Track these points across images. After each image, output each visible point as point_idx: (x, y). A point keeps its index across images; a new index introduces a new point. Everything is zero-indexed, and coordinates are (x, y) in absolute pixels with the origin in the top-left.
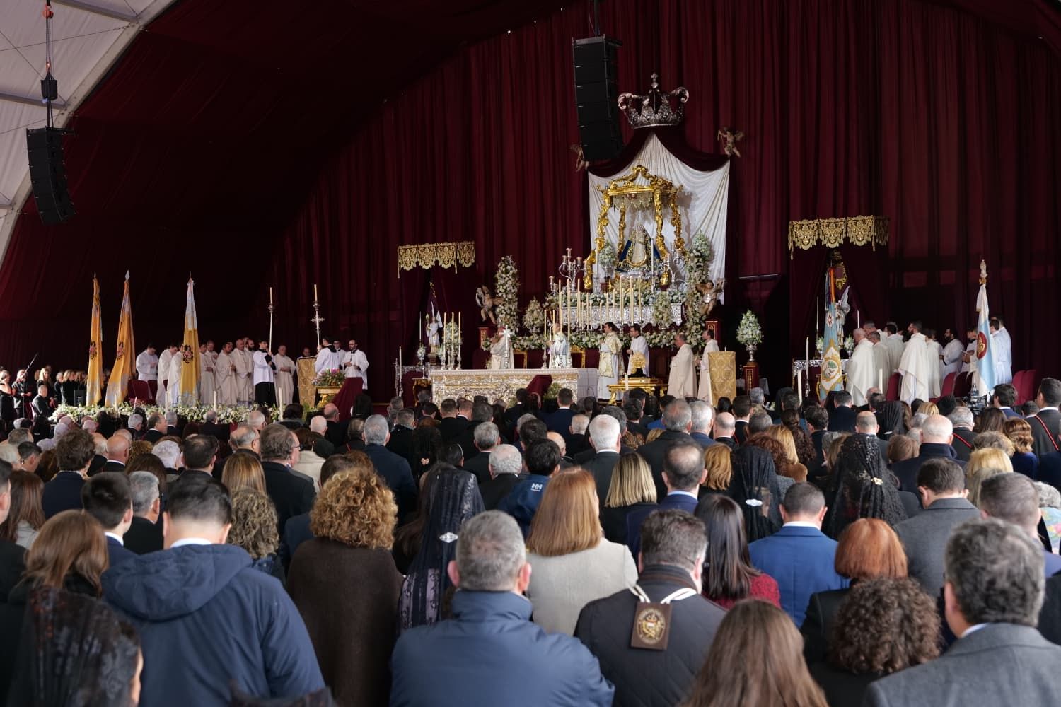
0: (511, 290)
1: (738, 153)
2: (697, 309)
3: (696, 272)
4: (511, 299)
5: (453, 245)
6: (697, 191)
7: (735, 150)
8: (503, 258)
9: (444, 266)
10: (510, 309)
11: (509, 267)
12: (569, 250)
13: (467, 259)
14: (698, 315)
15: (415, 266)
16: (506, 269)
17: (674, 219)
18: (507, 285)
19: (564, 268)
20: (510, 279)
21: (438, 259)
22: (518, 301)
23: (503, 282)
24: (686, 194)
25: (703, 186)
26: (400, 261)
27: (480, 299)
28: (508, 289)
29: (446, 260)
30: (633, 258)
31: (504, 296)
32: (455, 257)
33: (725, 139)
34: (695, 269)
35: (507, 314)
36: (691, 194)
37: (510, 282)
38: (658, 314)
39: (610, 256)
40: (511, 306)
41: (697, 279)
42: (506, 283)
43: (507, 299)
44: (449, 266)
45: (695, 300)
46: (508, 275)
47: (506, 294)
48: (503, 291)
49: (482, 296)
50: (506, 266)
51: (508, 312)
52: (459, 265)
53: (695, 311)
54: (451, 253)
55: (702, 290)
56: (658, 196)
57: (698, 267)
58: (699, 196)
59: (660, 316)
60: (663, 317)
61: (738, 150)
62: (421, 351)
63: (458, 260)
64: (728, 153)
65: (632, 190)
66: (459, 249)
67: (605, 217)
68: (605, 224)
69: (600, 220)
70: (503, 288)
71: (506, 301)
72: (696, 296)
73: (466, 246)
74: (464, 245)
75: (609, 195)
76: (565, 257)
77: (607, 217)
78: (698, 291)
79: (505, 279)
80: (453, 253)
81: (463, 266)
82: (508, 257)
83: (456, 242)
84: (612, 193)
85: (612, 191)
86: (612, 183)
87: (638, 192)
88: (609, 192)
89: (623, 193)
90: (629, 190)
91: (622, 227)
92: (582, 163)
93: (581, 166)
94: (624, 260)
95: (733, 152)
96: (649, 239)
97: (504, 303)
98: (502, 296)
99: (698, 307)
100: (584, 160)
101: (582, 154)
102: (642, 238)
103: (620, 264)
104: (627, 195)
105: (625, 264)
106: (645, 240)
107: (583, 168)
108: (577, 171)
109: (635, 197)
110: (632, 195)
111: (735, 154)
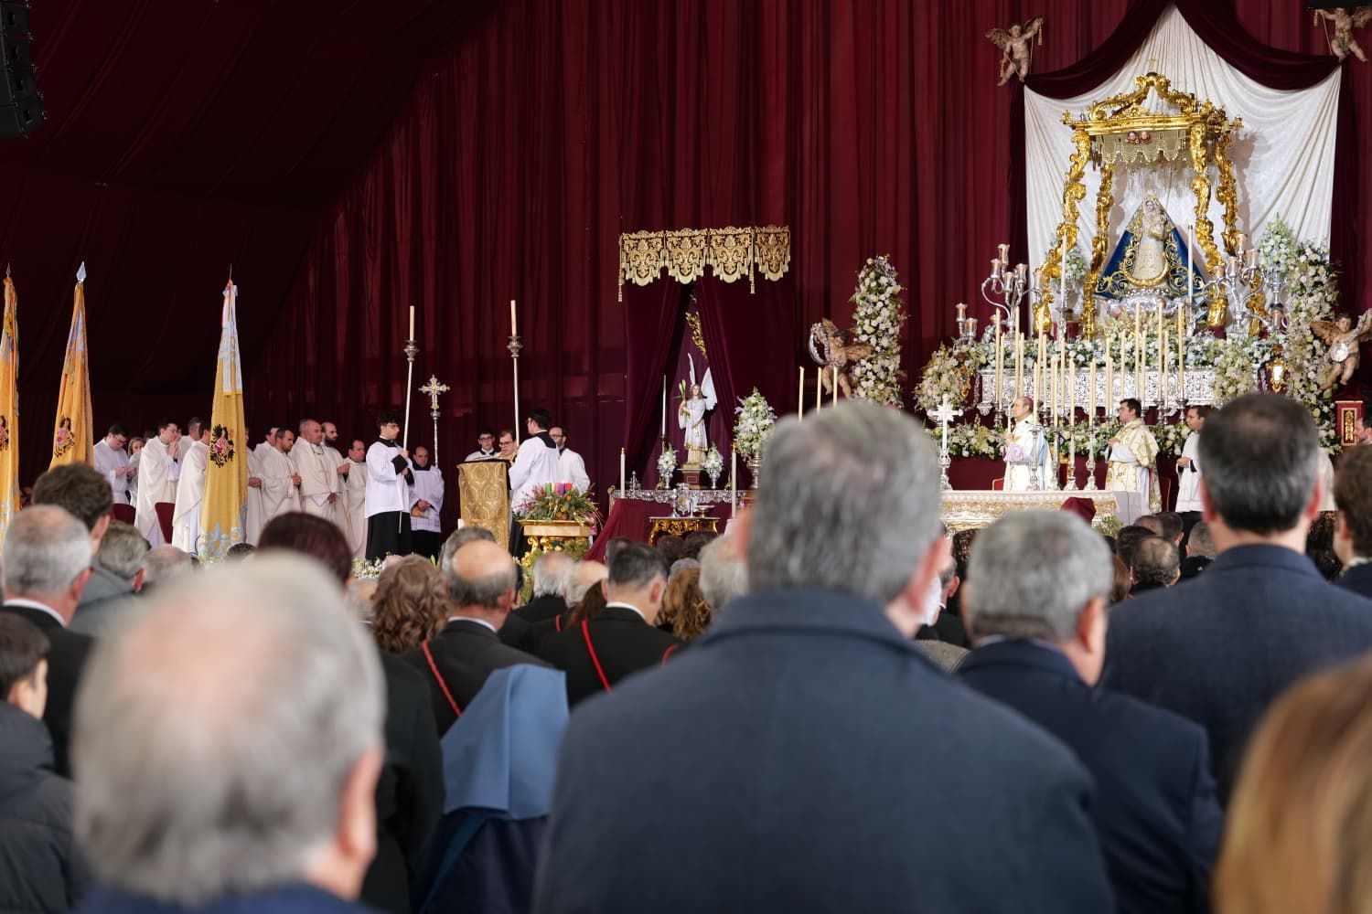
0: (887, 330)
1: (1359, 54)
2: (1312, 375)
3: (1311, 295)
4: (887, 349)
5: (746, 233)
6: (1266, 132)
7: (1354, 47)
8: (870, 261)
9: (723, 277)
10: (886, 370)
11: (883, 280)
12: (1004, 248)
13: (774, 263)
14: (1314, 387)
15: (659, 276)
16: (879, 285)
17: (1223, 189)
18: (879, 319)
19: (994, 288)
20: (885, 306)
21: (711, 261)
22: (900, 353)
23: (870, 311)
24: (1241, 138)
25: (1279, 121)
26: (623, 265)
27: (820, 348)
28: (882, 327)
29: (730, 264)
30: (1137, 269)
31: (873, 341)
32: (750, 257)
33: (1331, 24)
34: (1309, 290)
35: (878, 380)
36: (1253, 138)
37: (885, 313)
38: (1225, 384)
39: (1074, 266)
40: (886, 363)
41: (1314, 310)
42: (878, 314)
43: (878, 349)
44: (737, 276)
45: (1309, 356)
46: (882, 297)
47: (877, 337)
48: (870, 330)
49: (823, 341)
50: (877, 278)
51: (882, 376)
52: (759, 276)
53: (1308, 379)
54: (741, 249)
55: (1326, 334)
56: (1199, 137)
57: (1317, 284)
58: (1270, 142)
61: (1360, 46)
62: (667, 458)
63: (756, 266)
64: (1338, 52)
65: (1141, 124)
66: (759, 241)
67: (1079, 180)
68: (1080, 195)
69: (1068, 186)
70: (870, 325)
71: (877, 352)
72: (1310, 347)
73: (772, 236)
74: (769, 234)
75: (1087, 133)
76: (996, 262)
77: (1082, 181)
78: (1315, 338)
79: (875, 304)
80: (747, 249)
81: (766, 278)
82: (881, 258)
83: (753, 228)
84: (1096, 129)
85: (1094, 126)
86: (1095, 108)
87: (1155, 127)
88: (1090, 127)
89: (1120, 130)
90: (1134, 125)
91: (1105, 203)
92: (1012, 68)
93: (1008, 75)
94: (1115, 273)
95: (1350, 50)
96: (1172, 231)
97: (871, 356)
98: (869, 340)
99: (1316, 372)
100: (1018, 62)
101: (1011, 48)
102: (1158, 227)
103: (1107, 282)
104: (1132, 134)
105: (1117, 282)
106: (1164, 231)
107: (1015, 76)
108: (1002, 83)
109: (1148, 139)
110: (1141, 135)
111: (1353, 54)
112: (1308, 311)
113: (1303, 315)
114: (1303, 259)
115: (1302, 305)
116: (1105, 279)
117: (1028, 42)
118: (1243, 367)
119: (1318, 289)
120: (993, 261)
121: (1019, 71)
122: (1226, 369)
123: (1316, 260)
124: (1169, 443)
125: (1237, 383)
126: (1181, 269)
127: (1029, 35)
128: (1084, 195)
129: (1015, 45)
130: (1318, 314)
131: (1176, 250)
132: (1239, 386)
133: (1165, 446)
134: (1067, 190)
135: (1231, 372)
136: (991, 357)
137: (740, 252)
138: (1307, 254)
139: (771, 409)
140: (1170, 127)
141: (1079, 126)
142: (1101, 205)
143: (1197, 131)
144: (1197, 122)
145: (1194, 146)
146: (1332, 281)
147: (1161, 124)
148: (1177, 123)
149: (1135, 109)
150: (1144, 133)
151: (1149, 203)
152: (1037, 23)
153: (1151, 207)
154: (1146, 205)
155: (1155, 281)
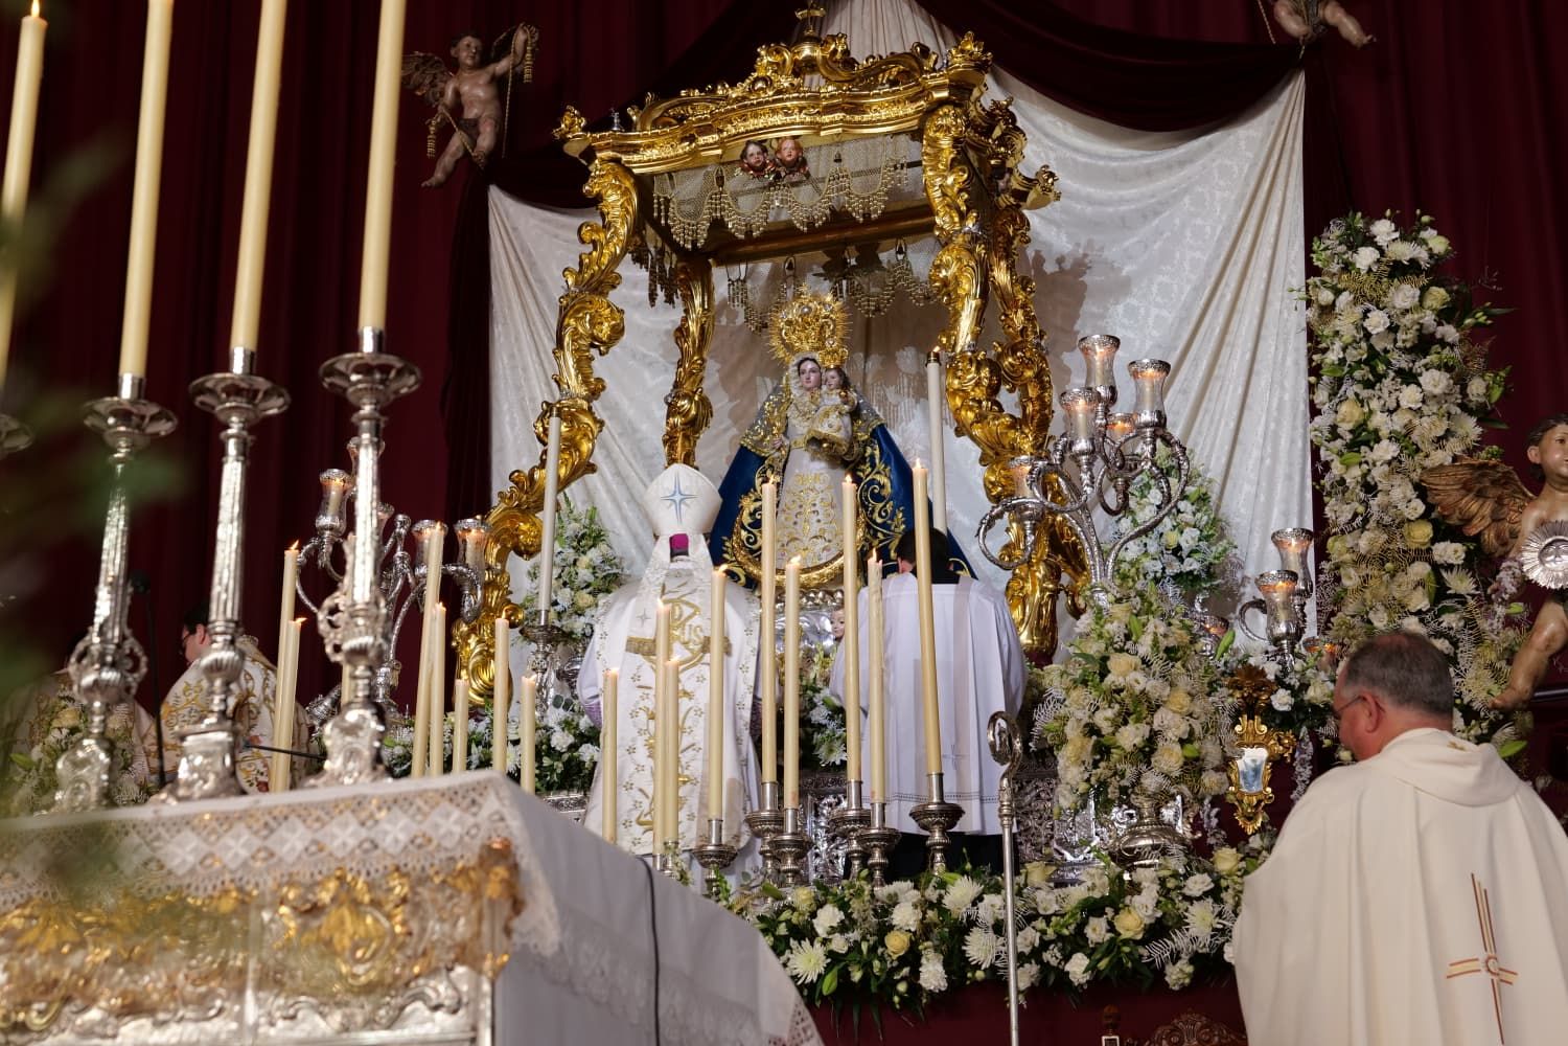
1: (1350, 28)
3: (1408, 379)
24: (1050, 268)
36: (1081, 267)
38: (1104, 718)
41: (1426, 432)
45: (1420, 601)
55: (1479, 512)
56: (945, 143)
58: (1127, 270)
59: (1130, 736)
60: (1152, 740)
65: (778, 119)
67: (604, 294)
68: (605, 330)
69: (568, 310)
72: (1420, 569)
75: (628, 171)
76: (337, 480)
77: (614, 296)
78: (1443, 532)
84: (653, 153)
85: (650, 146)
86: (652, 107)
87: (817, 127)
88: (635, 149)
89: (721, 144)
90: (760, 122)
91: (686, 414)
92: (457, 141)
93: (447, 161)
95: (1324, 22)
96: (874, 434)
100: (472, 128)
101: (457, 94)
102: (834, 419)
104: (753, 149)
106: (853, 438)
107: (466, 158)
108: (432, 181)
109: (799, 164)
110: (778, 151)
111: (1333, 30)
112: (1402, 438)
113: (1386, 450)
114: (1365, 257)
115: (1379, 420)
117: (498, 82)
118: (1168, 650)
119: (1431, 358)
120: (323, 477)
121: (474, 144)
122: (1105, 659)
123: (1414, 262)
124: (896, 943)
125: (1154, 708)
127: (502, 66)
128: (618, 332)
129: (465, 88)
130: (1440, 442)
131: (888, 491)
132: (1161, 718)
133: (882, 959)
134: (564, 313)
135: (1123, 671)
138: (1381, 240)
140: (860, 125)
141: (608, 147)
142: (678, 420)
143: (940, 128)
144: (942, 103)
145: (934, 168)
146: (1474, 335)
147: (838, 116)
148: (884, 114)
149: (764, 79)
150: (789, 144)
151: (809, 365)
152: (520, 37)
153: (813, 377)
154: (800, 372)
155: (826, 570)
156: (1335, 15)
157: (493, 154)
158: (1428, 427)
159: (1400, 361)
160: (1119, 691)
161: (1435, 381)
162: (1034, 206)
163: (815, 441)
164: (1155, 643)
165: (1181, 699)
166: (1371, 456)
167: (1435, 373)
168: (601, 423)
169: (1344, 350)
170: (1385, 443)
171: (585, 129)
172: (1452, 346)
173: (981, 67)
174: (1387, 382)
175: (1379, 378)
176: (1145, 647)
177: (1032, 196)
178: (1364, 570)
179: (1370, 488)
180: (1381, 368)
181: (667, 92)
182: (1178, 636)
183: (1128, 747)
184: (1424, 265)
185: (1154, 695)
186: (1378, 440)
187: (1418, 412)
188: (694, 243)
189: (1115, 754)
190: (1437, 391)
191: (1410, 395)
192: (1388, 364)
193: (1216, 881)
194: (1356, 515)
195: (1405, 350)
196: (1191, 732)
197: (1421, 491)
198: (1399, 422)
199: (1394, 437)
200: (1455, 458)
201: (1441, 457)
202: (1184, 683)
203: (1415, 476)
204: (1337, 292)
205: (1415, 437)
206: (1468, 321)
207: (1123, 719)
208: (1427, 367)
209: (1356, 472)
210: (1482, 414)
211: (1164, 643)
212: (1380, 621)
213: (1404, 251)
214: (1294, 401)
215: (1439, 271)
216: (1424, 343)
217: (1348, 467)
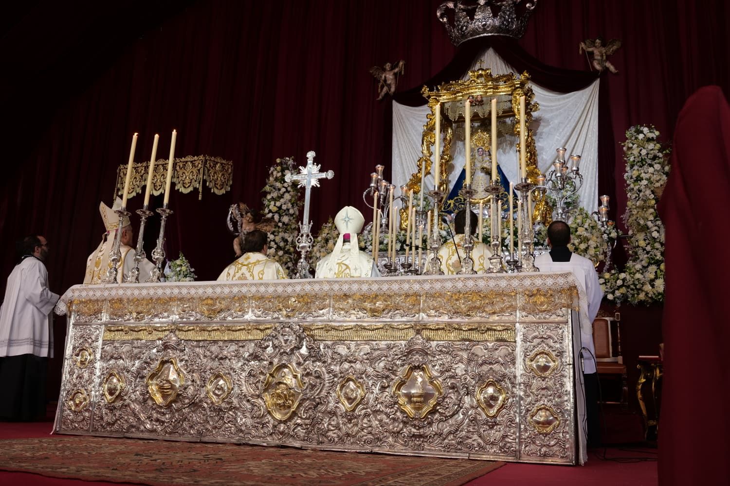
0: (288, 210)
1: (612, 68)
3: (650, 166)
4: (287, 225)
5: (199, 160)
8: (278, 161)
9: (182, 190)
11: (287, 173)
12: (380, 167)
13: (219, 182)
15: (140, 192)
18: (282, 200)
20: (287, 191)
21: (175, 180)
23: (275, 195)
26: (118, 186)
27: (235, 224)
28: (284, 207)
29: (187, 181)
31: (276, 217)
32: (201, 176)
33: (591, 54)
35: (279, 248)
37: (287, 196)
40: (286, 236)
42: (281, 197)
43: (280, 224)
44: (191, 189)
46: (286, 185)
47: (280, 216)
48: (275, 209)
49: (238, 218)
50: (283, 170)
51: (282, 244)
52: (206, 189)
54: (195, 171)
63: (205, 182)
64: (598, 67)
65: (478, 90)
66: (208, 165)
67: (432, 131)
68: (432, 140)
69: (425, 135)
70: (275, 205)
71: (279, 227)
73: (219, 165)
74: (217, 163)
75: (439, 101)
76: (374, 175)
77: (434, 132)
79: (279, 190)
80: (199, 170)
81: (212, 191)
82: (288, 158)
83: (204, 156)
84: (445, 97)
85: (444, 95)
86: (444, 86)
87: (487, 92)
88: (440, 96)
89: (462, 96)
90: (472, 91)
91: (446, 159)
92: (385, 89)
93: (383, 93)
94: (456, 198)
95: (605, 66)
97: (274, 229)
98: (273, 217)
99: (658, 232)
100: (389, 86)
101: (385, 77)
102: (488, 163)
103: (450, 204)
104: (470, 98)
105: (457, 204)
107: (387, 94)
108: (379, 99)
109: (482, 101)
110: (477, 98)
111: (607, 69)
112: (649, 180)
113: (645, 182)
114: (641, 136)
115: (643, 175)
116: (449, 202)
117: (395, 74)
118: (592, 227)
120: (372, 174)
121: (390, 90)
122: (577, 228)
123: (652, 138)
125: (588, 240)
126: (502, 194)
127: (396, 70)
129: (387, 76)
130: (657, 181)
131: (500, 180)
132: (591, 242)
134: (424, 136)
136: (369, 244)
137: (195, 172)
138: (644, 132)
139: (193, 270)
140: (498, 92)
141: (433, 96)
142: (444, 161)
143: (517, 94)
144: (518, 88)
145: (515, 104)
146: (666, 155)
147: (492, 90)
148: (503, 90)
149: (474, 80)
150: (479, 97)
151: (481, 150)
152: (401, 63)
153: (482, 153)
154: (478, 151)
155: (485, 199)
156: (608, 64)
157: (394, 93)
158: (655, 177)
159: (649, 162)
160: (581, 236)
161: (657, 167)
162: (534, 111)
163: (483, 168)
164: (589, 225)
165: (595, 238)
166: (641, 183)
167: (658, 165)
168: (432, 163)
169: (635, 158)
170: (644, 181)
171: (429, 91)
172: (661, 158)
173: (528, 79)
174: (645, 166)
175: (643, 165)
176: (586, 226)
177: (533, 109)
178: (638, 210)
179: (640, 191)
180: (644, 163)
181: (447, 82)
182: (593, 224)
183: (582, 249)
184: (655, 139)
185: (589, 237)
186: (643, 180)
187: (653, 174)
188: (455, 119)
189: (579, 250)
190: (658, 169)
191: (651, 170)
192: (646, 162)
193: (605, 280)
194: (636, 197)
195: (650, 159)
196: (597, 246)
197: (653, 192)
198: (647, 176)
199: (647, 179)
200: (661, 185)
201: (658, 185)
202: (595, 235)
203: (652, 189)
204: (633, 144)
205: (652, 179)
206: (664, 152)
207: (580, 243)
208: (656, 163)
209: (637, 187)
210: (667, 174)
211: (591, 225)
212: (642, 222)
213: (650, 135)
214: (593, 159)
215: (658, 140)
216: (655, 158)
217: (635, 186)
